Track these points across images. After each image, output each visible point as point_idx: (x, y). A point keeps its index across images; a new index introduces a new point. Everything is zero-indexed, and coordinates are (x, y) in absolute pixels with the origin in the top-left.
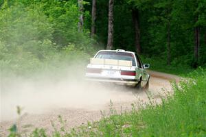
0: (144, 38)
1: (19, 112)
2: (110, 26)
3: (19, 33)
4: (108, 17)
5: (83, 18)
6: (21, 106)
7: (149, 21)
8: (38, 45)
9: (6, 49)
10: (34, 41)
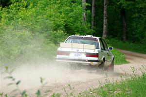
0: (129, 29)
1: (41, 81)
2: (105, 21)
3: (40, 25)
4: (103, 14)
5: (86, 15)
7: (132, 17)
8: (54, 34)
9: (31, 37)
10: (51, 31)
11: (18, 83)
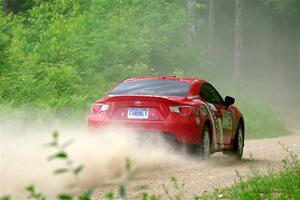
2: (238, 42)
5: (196, 28)
6: (132, 159)
10: (121, 66)
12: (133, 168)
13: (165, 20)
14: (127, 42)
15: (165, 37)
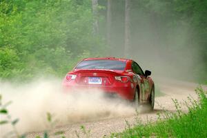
8: (51, 53)
9: (17, 57)
10: (47, 49)
11: (14, 123)
12: (53, 119)
13: (77, 17)
14: (51, 32)
15: (76, 29)
